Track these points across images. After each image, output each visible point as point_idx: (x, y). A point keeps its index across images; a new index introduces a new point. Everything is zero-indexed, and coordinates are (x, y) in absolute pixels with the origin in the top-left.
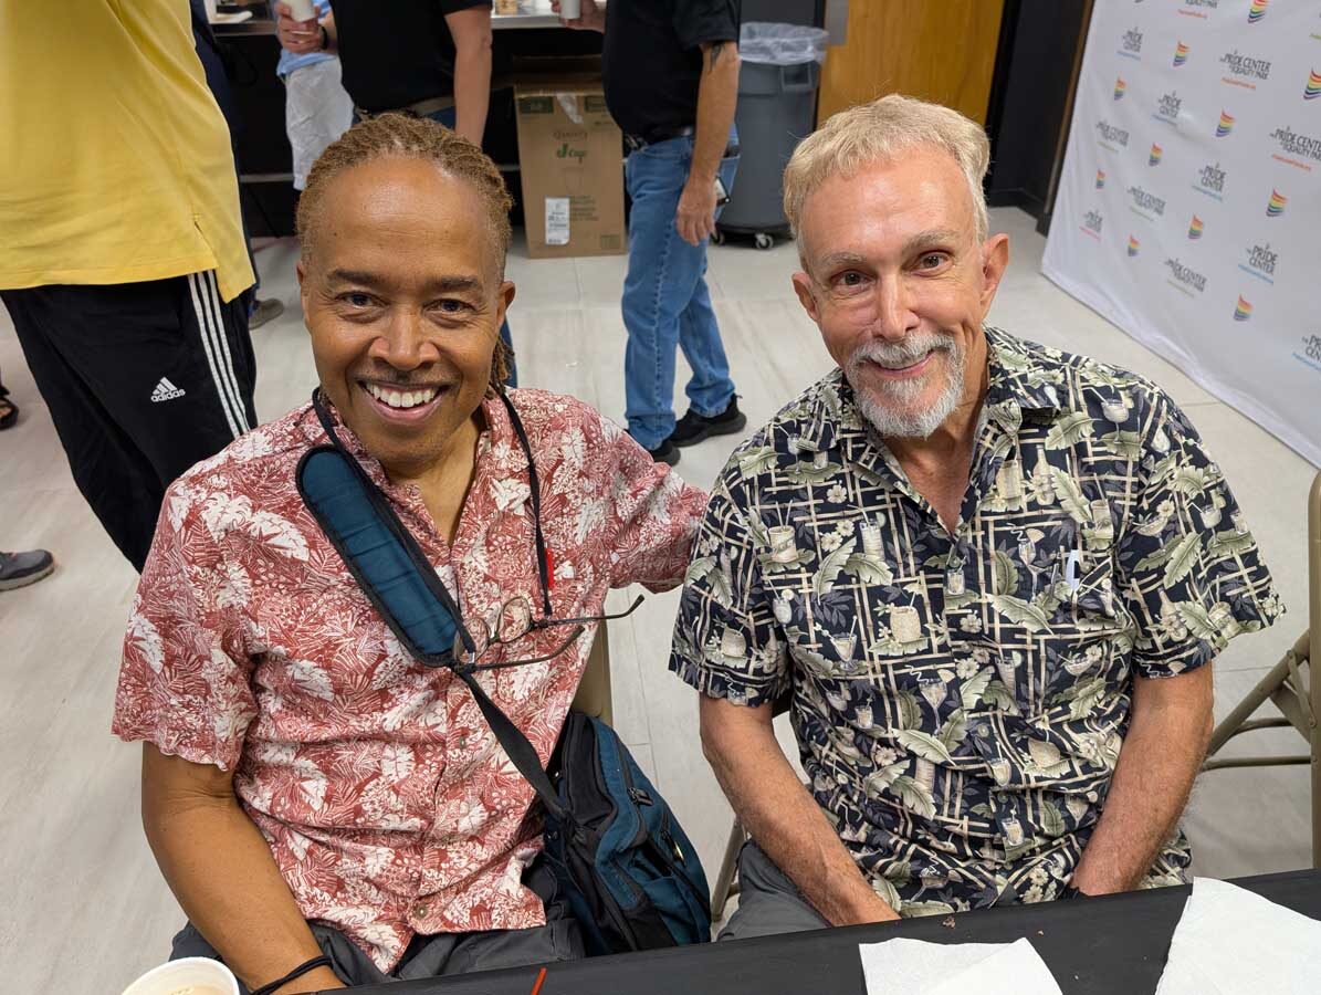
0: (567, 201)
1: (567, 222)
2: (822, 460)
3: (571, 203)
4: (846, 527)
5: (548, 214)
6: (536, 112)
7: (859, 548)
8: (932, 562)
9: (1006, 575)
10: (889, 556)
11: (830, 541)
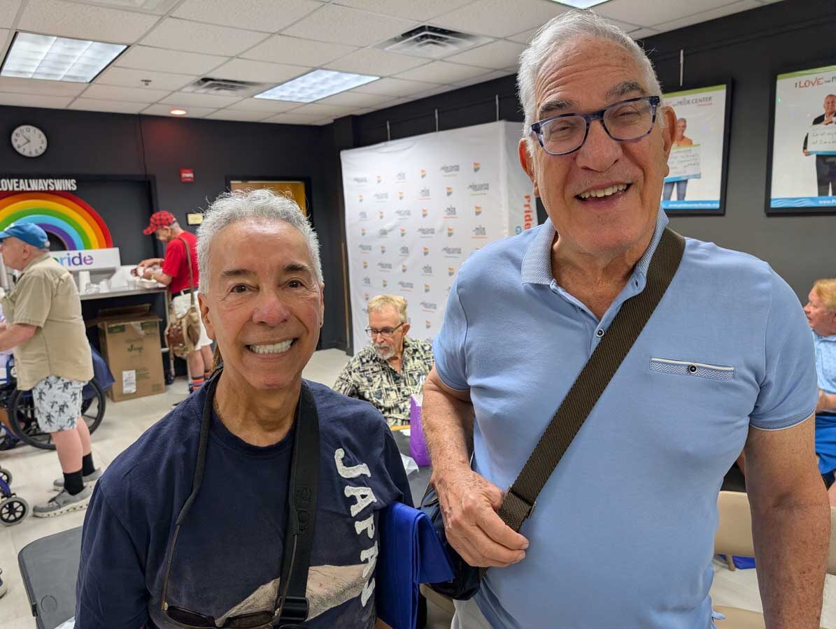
0: (134, 372)
1: (135, 382)
2: (371, 362)
3: (136, 372)
4: (379, 376)
5: (124, 379)
6: (117, 332)
7: (382, 380)
8: (397, 382)
9: (412, 382)
10: (388, 381)
11: (375, 380)
